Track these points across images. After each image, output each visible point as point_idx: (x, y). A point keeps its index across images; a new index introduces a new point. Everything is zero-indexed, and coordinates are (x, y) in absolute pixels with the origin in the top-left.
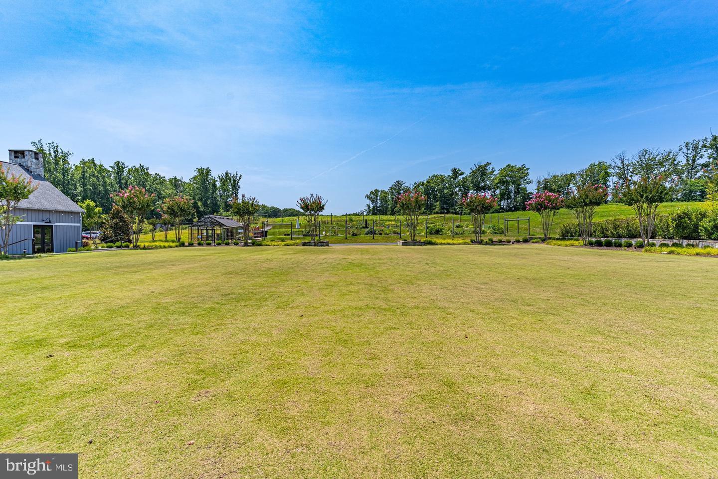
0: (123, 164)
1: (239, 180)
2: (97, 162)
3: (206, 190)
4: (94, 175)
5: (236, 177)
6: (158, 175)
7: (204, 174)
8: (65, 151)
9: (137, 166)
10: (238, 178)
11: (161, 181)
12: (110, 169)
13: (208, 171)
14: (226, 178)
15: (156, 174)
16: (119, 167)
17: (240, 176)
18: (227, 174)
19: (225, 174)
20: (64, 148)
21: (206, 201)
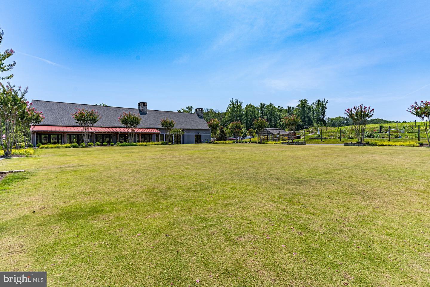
0: (264, 104)
1: (326, 104)
2: (252, 104)
3: (304, 112)
4: (251, 111)
5: (324, 102)
6: (279, 107)
7: (303, 103)
8: (241, 102)
9: (269, 104)
10: (325, 103)
11: (280, 110)
12: (259, 107)
13: (306, 101)
14: (318, 103)
15: (278, 106)
16: (262, 105)
17: (327, 101)
18: (319, 101)
19: (317, 101)
20: (240, 101)
21: (304, 118)
